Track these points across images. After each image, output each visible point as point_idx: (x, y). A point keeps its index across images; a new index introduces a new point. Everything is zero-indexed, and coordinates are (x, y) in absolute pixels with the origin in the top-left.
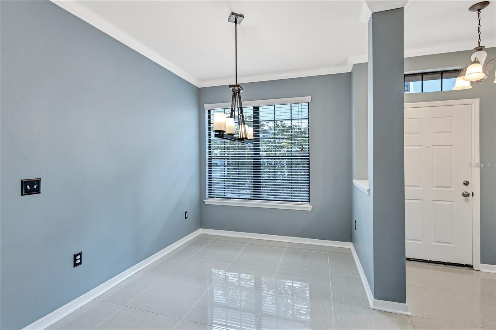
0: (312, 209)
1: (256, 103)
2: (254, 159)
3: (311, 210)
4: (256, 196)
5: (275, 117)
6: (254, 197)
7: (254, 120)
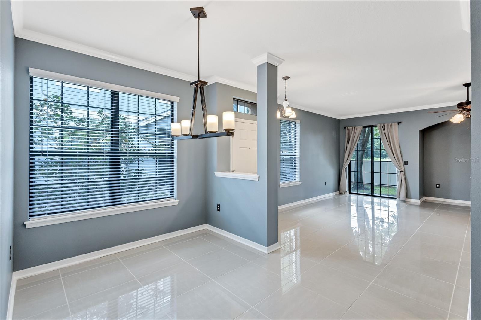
0: (179, 203)
1: (116, 88)
2: (110, 156)
3: (177, 204)
4: (114, 201)
5: (138, 109)
6: (110, 202)
7: (111, 108)
